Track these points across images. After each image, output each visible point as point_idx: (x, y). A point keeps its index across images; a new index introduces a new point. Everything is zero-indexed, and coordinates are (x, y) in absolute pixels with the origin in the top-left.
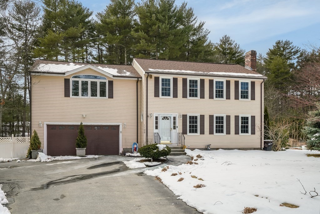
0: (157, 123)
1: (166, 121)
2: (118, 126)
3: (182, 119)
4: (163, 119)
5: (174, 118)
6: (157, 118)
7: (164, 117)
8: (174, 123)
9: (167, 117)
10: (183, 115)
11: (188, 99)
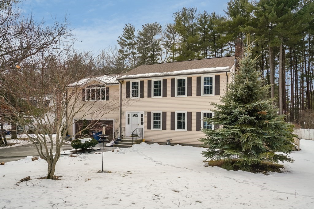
0: (129, 119)
1: (135, 118)
2: (112, 121)
3: (147, 116)
4: (133, 116)
5: (142, 115)
6: (129, 115)
7: (134, 115)
8: (142, 119)
9: (136, 115)
10: (148, 113)
11: (152, 98)
